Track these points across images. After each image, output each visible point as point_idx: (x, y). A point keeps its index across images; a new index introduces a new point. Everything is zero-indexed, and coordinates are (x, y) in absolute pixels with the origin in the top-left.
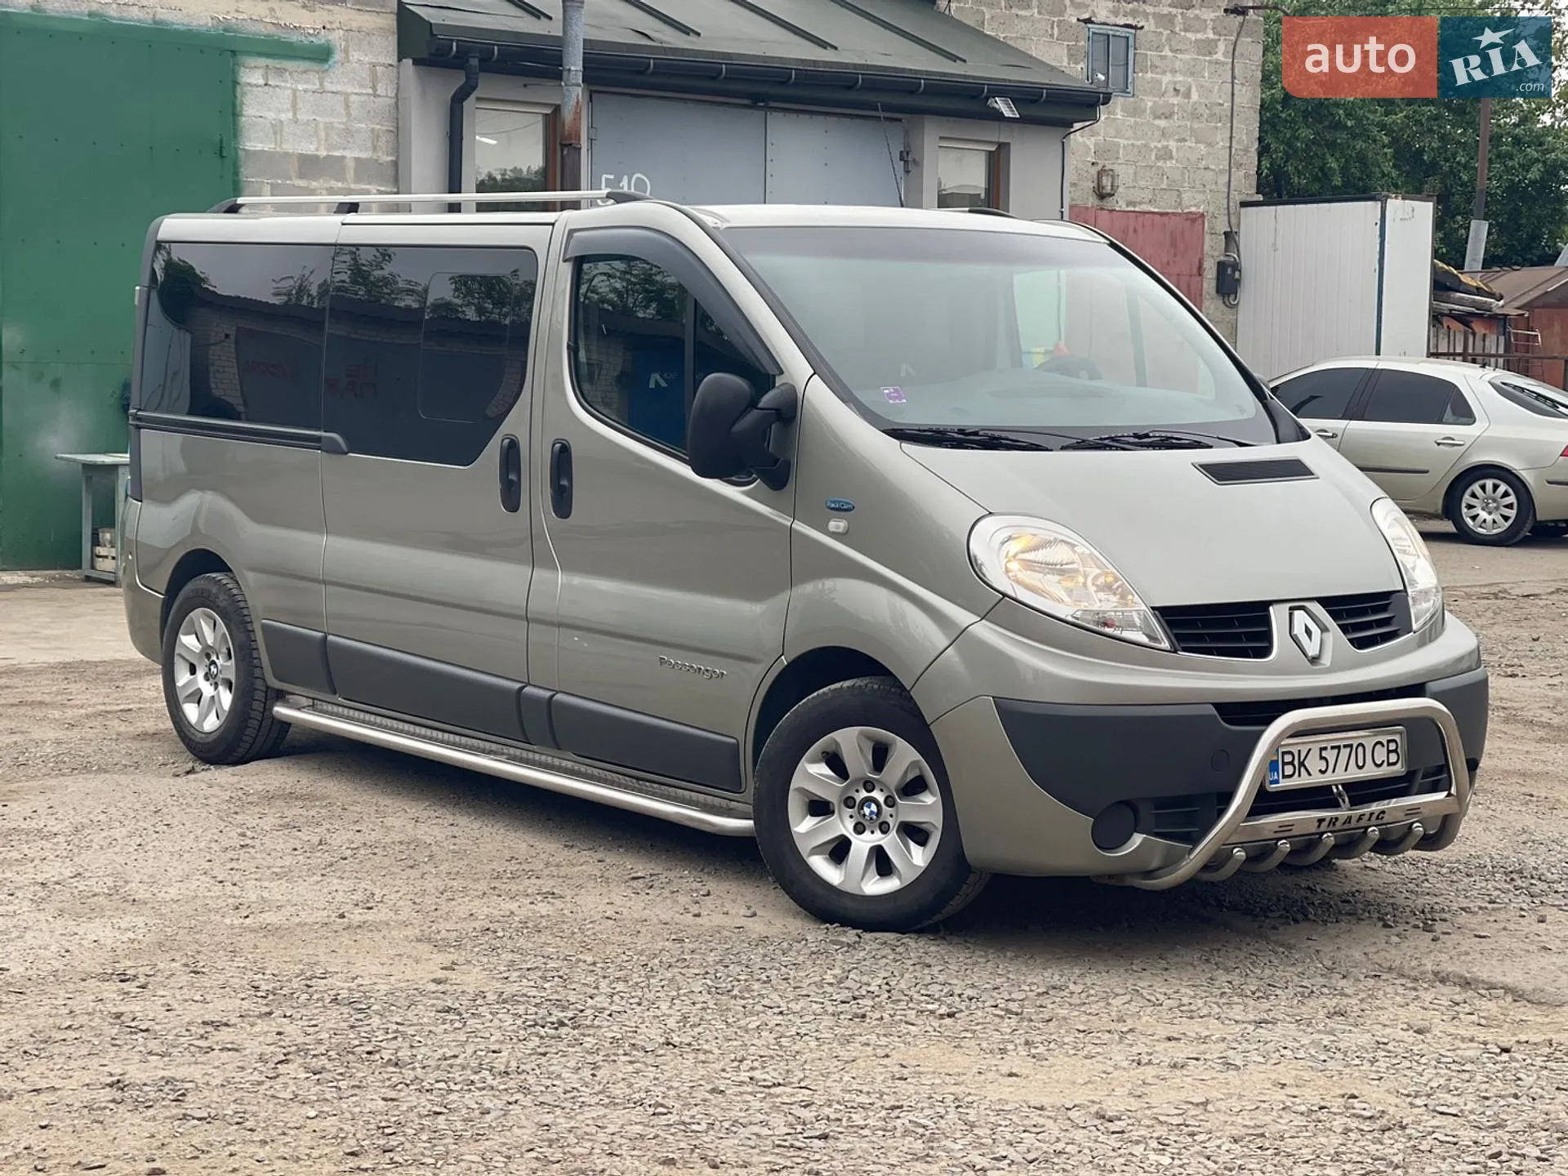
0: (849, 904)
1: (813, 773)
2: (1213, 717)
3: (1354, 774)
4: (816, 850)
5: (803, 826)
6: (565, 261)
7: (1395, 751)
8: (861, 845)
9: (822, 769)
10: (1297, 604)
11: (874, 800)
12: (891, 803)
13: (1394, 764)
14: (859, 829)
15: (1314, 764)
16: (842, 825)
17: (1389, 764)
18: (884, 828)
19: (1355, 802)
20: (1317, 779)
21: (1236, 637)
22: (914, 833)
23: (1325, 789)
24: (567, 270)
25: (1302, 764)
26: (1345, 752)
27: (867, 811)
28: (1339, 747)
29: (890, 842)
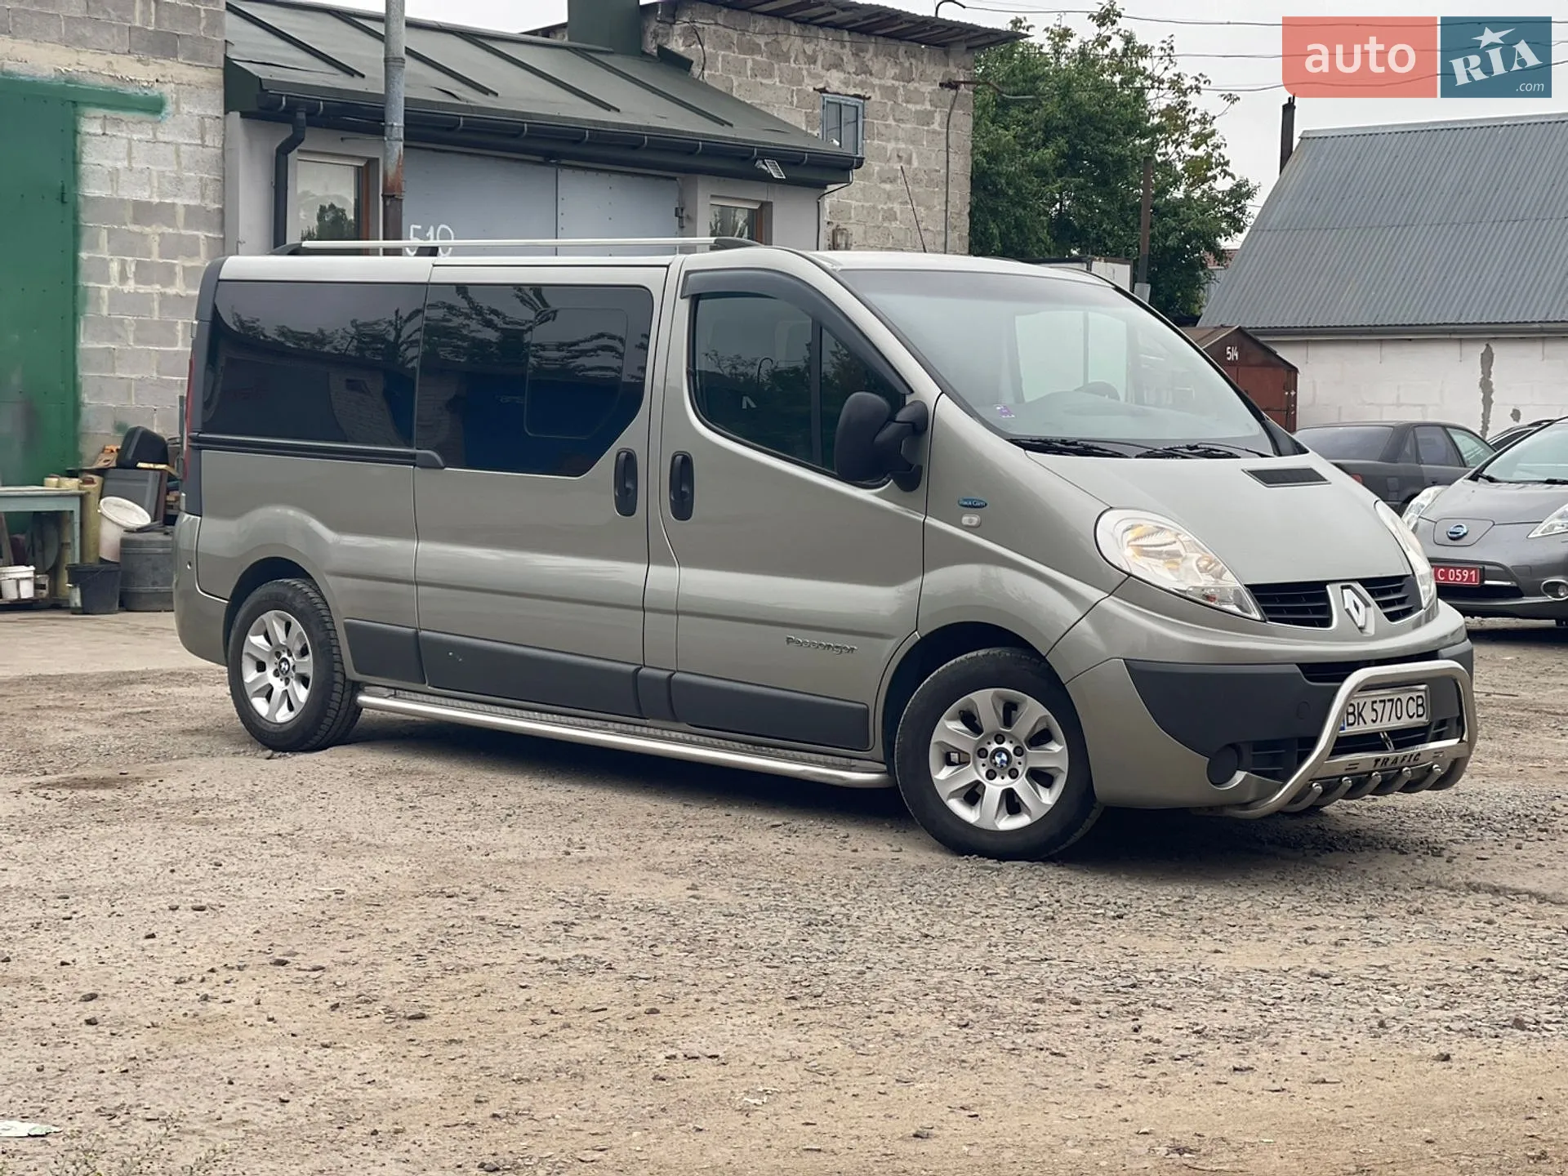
0: (985, 838)
1: (949, 729)
2: (1298, 674)
3: (1395, 724)
4: (953, 795)
5: (942, 775)
6: (682, 298)
7: (1422, 705)
8: (994, 789)
9: (957, 726)
10: (1346, 584)
11: (1004, 751)
13: (1421, 716)
14: (991, 775)
15: (1368, 714)
16: (976, 773)
17: (1419, 716)
18: (1014, 774)
19: (1399, 746)
20: (1370, 727)
21: (1304, 610)
22: (1040, 777)
23: (1375, 735)
24: (684, 306)
25: (1360, 714)
26: (1389, 705)
27: (998, 760)
28: (1384, 701)
29: (1021, 786)
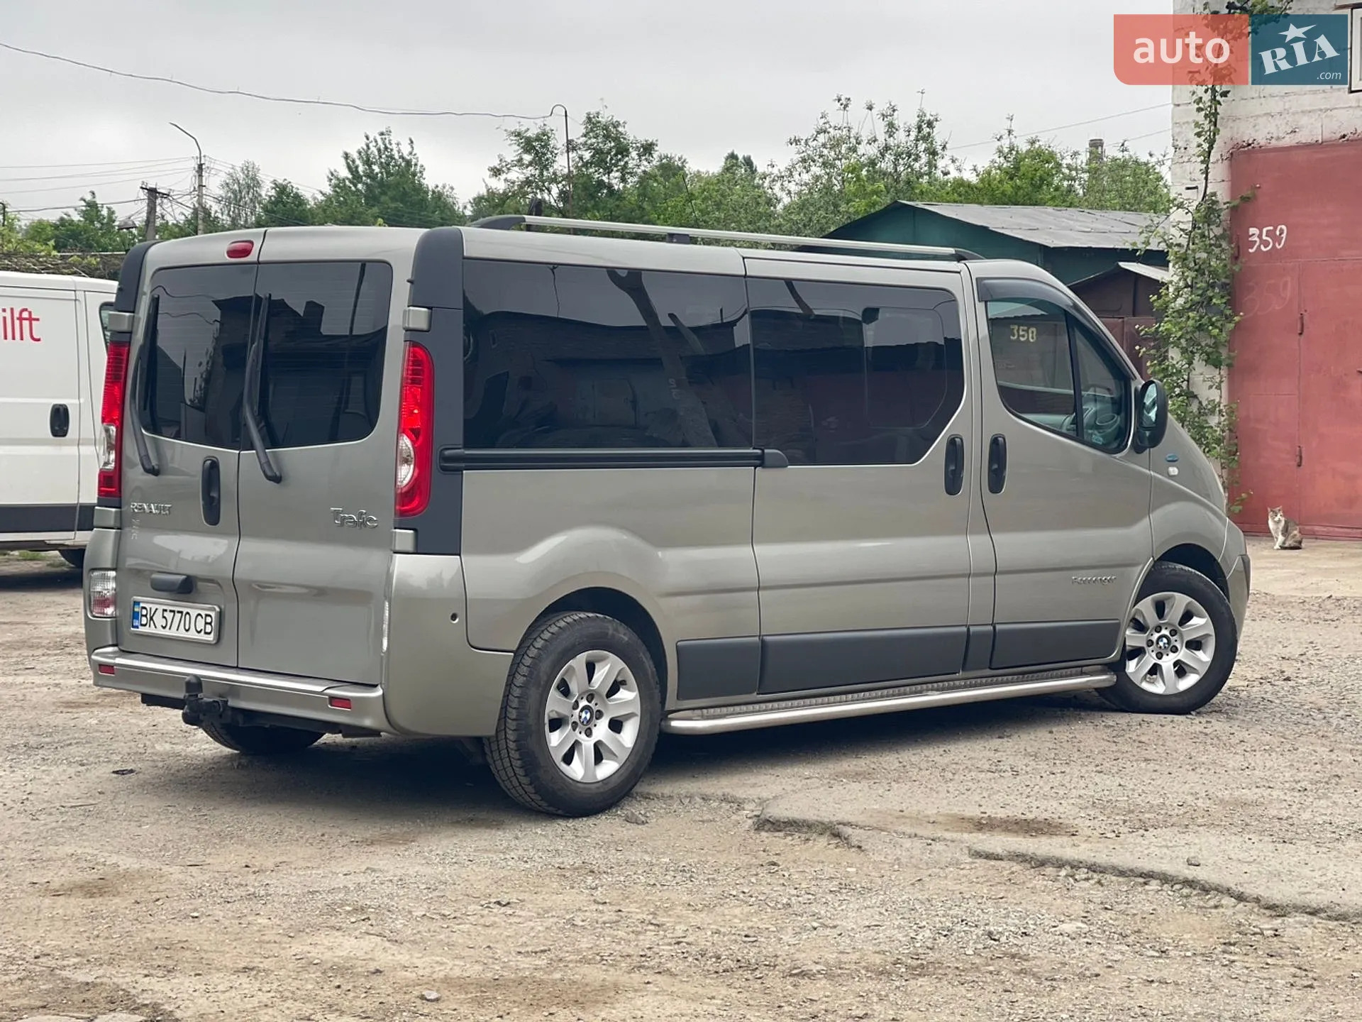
0: (1174, 699)
11: (1165, 636)
12: (1174, 632)
14: (1160, 656)
16: (1150, 659)
18: (1175, 650)
27: (1161, 644)
